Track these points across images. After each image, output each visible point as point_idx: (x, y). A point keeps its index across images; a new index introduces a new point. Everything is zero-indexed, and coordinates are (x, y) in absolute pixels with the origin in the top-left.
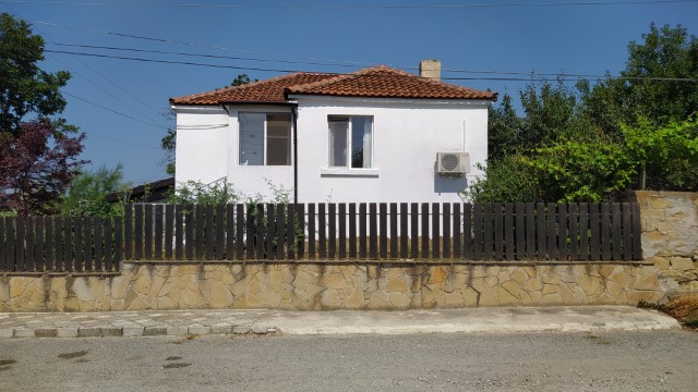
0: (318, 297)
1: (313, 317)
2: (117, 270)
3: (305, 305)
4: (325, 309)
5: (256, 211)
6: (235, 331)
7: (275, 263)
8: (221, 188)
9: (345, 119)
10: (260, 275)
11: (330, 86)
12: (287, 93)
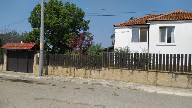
0: (155, 81)
1: (154, 87)
2: (101, 69)
3: (151, 83)
4: (157, 85)
5: (137, 55)
6: (131, 88)
7: (142, 70)
8: (126, 49)
9: (165, 28)
10: (137, 73)
11: (160, 18)
12: (146, 21)
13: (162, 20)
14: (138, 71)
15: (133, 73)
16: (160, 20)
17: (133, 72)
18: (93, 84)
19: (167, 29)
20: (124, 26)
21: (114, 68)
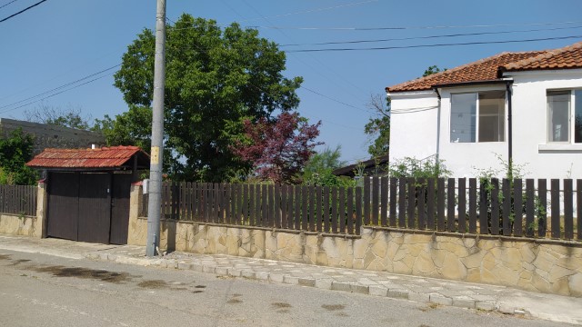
0: (565, 281)
2: (358, 232)
3: (549, 288)
5: (490, 186)
6: (479, 306)
7: (512, 240)
8: (433, 164)
9: (567, 92)
10: (496, 251)
11: (548, 60)
12: (501, 71)
13: (556, 68)
14: (497, 243)
15: (477, 250)
16: (547, 68)
17: (477, 245)
18: (333, 287)
19: (573, 97)
20: (419, 90)
21: (405, 232)
